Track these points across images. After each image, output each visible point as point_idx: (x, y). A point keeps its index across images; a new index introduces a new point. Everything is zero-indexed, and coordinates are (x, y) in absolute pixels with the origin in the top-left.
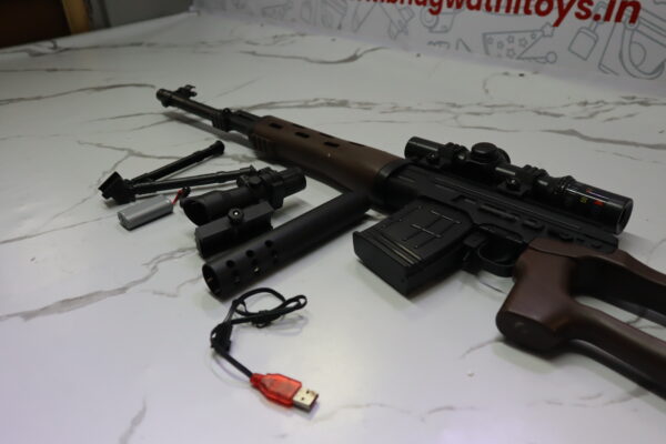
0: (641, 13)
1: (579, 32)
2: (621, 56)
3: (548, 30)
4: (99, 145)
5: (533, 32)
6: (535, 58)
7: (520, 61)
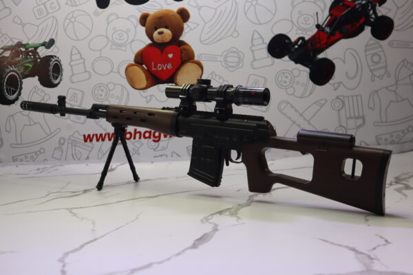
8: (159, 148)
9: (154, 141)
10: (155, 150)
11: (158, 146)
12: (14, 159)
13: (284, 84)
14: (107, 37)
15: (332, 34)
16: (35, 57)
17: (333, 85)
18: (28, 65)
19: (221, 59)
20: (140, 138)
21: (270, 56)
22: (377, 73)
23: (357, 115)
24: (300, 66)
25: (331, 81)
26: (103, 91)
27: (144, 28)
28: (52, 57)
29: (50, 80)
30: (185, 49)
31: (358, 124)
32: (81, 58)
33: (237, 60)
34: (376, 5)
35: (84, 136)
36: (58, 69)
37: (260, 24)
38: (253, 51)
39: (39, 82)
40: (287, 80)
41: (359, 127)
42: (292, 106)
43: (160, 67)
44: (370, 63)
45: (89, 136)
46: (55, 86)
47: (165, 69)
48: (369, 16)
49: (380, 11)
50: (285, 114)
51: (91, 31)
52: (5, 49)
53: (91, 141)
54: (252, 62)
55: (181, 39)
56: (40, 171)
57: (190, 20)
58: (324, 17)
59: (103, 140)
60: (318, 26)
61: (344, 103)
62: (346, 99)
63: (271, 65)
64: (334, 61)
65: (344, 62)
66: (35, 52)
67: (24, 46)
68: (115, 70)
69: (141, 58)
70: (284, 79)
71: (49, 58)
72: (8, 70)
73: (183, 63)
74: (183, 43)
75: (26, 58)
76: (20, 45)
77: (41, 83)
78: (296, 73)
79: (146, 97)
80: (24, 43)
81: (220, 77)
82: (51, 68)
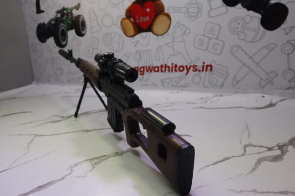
0: (213, 68)
1: (195, 76)
2: (210, 82)
3: (184, 76)
4: (19, 135)
5: (179, 78)
6: (182, 86)
7: (176, 88)
8: (144, 80)
11: (143, 78)
13: (236, 30)
16: (72, 16)
17: (285, 29)
18: (69, 22)
19: (184, 10)
21: (224, 5)
24: (251, 13)
26: (108, 38)
28: (80, 16)
29: (81, 31)
30: (157, 4)
32: (95, 15)
33: (197, 10)
36: (84, 24)
38: (209, 2)
39: (75, 33)
40: (240, 26)
42: (243, 50)
43: (142, 19)
46: (83, 35)
47: (145, 20)
50: (236, 57)
52: (58, 12)
54: (210, 11)
63: (226, 13)
64: (287, 5)
66: (71, 13)
67: (66, 9)
68: (115, 23)
69: (130, 13)
70: (236, 25)
71: (78, 16)
72: (60, 26)
73: (157, 15)
75: (67, 18)
76: (64, 9)
77: (77, 34)
78: (248, 19)
79: (134, 43)
80: (66, 7)
81: (184, 26)
82: (80, 23)
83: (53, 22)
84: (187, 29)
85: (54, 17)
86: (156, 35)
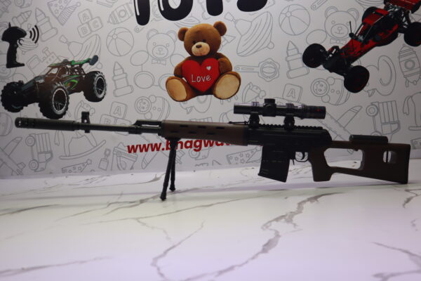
5: (252, 151)
8: (200, 157)
9: (195, 150)
10: (196, 159)
11: (199, 155)
12: (64, 171)
13: (320, 93)
14: (148, 53)
15: (365, 42)
16: (80, 74)
17: (368, 92)
18: (74, 81)
19: (258, 69)
20: (182, 148)
21: (305, 65)
22: (411, 79)
23: (392, 120)
24: (334, 74)
25: (365, 88)
26: (145, 103)
27: (182, 43)
28: (96, 72)
29: (95, 95)
30: (222, 62)
31: (393, 130)
32: (124, 73)
33: (273, 70)
34: (409, 12)
35: (128, 147)
36: (102, 84)
37: (295, 35)
38: (288, 61)
39: (84, 97)
40: (323, 88)
41: (393, 132)
43: (199, 79)
44: (404, 69)
45: (133, 146)
46: (100, 100)
47: (204, 81)
48: (402, 23)
49: (413, 18)
50: (321, 121)
51: (132, 47)
52: (53, 67)
53: (135, 151)
54: (288, 72)
55: (219, 51)
56: (90, 181)
57: (227, 33)
58: (357, 25)
59: (146, 150)
60: (351, 35)
61: (378, 109)
62: (381, 105)
63: (307, 74)
64: (368, 69)
65: (378, 69)
66: (80, 69)
67: (70, 63)
68: (156, 83)
69: (181, 72)
70: (319, 87)
71: (93, 74)
72: (56, 87)
73: (221, 75)
74: (221, 56)
75: (72, 75)
76: (66, 62)
77: (87, 98)
78: (331, 81)
79: (186, 109)
80: (69, 60)
81: (257, 88)
82: (95, 83)
83: (42, 81)
84: (261, 91)
85: (44, 74)
86: (220, 99)
